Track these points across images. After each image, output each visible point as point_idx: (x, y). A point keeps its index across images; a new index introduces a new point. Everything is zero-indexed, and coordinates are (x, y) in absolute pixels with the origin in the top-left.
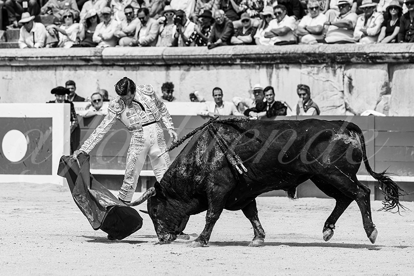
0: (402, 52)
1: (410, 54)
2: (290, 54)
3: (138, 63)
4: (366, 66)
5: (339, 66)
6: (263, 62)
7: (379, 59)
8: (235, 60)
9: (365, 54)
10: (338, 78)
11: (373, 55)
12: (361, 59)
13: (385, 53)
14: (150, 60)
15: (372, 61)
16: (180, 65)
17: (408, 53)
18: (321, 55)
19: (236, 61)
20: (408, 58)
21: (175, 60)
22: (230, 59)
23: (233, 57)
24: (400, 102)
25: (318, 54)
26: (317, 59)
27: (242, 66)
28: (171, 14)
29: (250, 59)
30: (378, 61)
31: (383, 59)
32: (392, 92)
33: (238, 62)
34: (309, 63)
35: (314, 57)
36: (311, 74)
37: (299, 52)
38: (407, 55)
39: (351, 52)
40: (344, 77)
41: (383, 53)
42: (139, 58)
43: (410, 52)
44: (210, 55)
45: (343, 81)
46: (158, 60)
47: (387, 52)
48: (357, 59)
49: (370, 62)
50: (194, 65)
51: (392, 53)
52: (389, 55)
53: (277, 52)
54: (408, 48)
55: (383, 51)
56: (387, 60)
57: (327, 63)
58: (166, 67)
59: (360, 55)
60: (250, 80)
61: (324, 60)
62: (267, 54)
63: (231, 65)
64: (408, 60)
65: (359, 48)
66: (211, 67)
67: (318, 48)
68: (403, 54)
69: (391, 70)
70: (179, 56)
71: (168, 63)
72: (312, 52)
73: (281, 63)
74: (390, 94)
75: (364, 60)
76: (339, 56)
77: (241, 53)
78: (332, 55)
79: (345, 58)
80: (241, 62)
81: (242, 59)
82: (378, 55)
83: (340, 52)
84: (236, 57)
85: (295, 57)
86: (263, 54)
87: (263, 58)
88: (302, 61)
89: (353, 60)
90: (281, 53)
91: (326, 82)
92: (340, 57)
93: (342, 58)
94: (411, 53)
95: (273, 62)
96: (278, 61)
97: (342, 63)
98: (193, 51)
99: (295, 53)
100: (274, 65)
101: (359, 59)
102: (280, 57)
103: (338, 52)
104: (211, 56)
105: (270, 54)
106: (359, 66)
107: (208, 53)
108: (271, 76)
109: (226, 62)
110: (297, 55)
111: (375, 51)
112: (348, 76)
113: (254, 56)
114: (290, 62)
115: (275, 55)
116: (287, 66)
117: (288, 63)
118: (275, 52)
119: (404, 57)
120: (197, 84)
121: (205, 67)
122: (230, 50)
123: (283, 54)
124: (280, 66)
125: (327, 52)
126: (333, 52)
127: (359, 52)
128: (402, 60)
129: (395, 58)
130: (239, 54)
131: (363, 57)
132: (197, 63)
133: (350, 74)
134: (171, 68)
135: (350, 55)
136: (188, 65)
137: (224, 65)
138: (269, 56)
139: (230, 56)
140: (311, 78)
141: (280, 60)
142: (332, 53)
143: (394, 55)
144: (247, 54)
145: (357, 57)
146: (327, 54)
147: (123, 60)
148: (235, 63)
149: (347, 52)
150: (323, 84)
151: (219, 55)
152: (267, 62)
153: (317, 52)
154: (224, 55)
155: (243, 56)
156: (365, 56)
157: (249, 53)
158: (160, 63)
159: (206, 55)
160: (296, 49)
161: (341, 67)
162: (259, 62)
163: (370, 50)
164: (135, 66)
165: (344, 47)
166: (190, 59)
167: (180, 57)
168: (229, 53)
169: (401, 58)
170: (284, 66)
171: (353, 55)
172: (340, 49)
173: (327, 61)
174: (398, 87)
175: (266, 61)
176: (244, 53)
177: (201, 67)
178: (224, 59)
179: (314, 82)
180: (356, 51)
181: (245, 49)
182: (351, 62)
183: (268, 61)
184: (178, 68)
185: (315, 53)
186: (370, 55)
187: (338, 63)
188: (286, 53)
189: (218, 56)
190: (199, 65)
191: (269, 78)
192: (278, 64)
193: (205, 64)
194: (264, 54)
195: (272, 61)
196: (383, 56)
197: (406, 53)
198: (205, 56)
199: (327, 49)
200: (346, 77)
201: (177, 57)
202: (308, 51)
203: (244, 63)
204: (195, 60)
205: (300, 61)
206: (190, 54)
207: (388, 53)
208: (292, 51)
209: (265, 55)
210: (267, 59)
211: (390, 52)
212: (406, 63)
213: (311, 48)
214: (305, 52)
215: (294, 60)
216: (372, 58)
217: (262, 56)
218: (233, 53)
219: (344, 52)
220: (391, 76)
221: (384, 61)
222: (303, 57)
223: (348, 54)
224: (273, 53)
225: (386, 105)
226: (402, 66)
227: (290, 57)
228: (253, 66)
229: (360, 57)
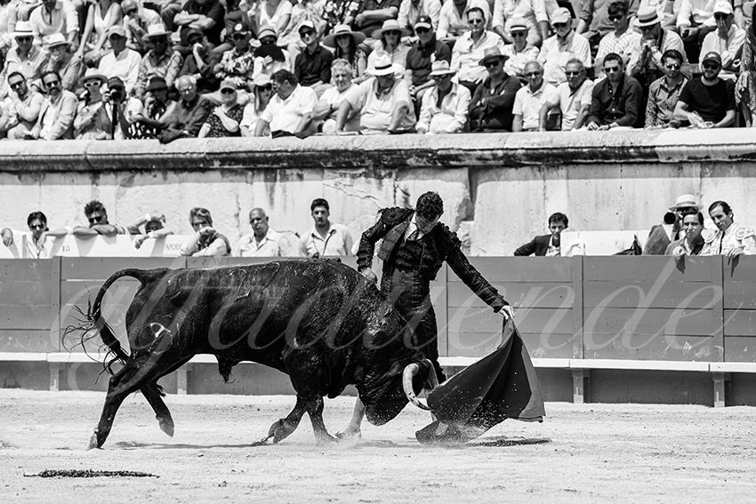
0: (491, 148)
1: (505, 152)
2: (304, 151)
3: (42, 167)
4: (432, 171)
5: (387, 172)
6: (259, 166)
7: (453, 160)
8: (211, 162)
9: (431, 151)
10: (386, 193)
11: (444, 152)
12: (425, 160)
13: (464, 150)
14: (64, 162)
15: (442, 163)
16: (116, 171)
17: (502, 149)
18: (358, 154)
19: (213, 165)
20: (501, 158)
21: (107, 161)
22: (203, 160)
23: (208, 157)
24: (488, 233)
25: (352, 152)
26: (351, 160)
27: (223, 171)
28: (96, 84)
29: (237, 161)
30: (452, 163)
31: (460, 160)
32: (475, 217)
33: (217, 164)
34: (337, 167)
35: (344, 157)
36: (341, 186)
37: (319, 148)
38: (500, 153)
39: (408, 148)
40: (395, 191)
41: (461, 149)
42: (45, 158)
43: (505, 147)
44: (168, 154)
45: (395, 197)
46: (77, 162)
47: (467, 148)
48: (417, 161)
49: (439, 164)
50: (141, 171)
51: (475, 150)
52: (471, 152)
53: (283, 149)
54: (502, 142)
55: (460, 147)
56: (467, 162)
57: (367, 167)
58: (91, 175)
59: (422, 154)
60: (237, 196)
61: (363, 162)
62: (265, 152)
63: (203, 170)
64: (501, 162)
65: (420, 141)
66: (171, 175)
67: (353, 141)
68: (494, 152)
69: (473, 179)
70: (114, 155)
71: (94, 169)
72: (342, 148)
73: (290, 168)
74: (473, 220)
75: (429, 162)
76: (387, 155)
77: (221, 150)
78: (376, 153)
79: (398, 159)
80: (220, 165)
81: (223, 161)
82: (452, 152)
83: (389, 148)
84: (212, 156)
85: (312, 156)
86: (258, 152)
87: (259, 158)
88: (325, 163)
89: (411, 161)
90: (290, 150)
91: (367, 200)
92: (389, 158)
93: (393, 159)
94: (507, 149)
95: (275, 166)
96: (285, 164)
97: (392, 167)
98: (139, 147)
99: (313, 151)
100: (278, 171)
101: (420, 160)
102: (287, 156)
103: (385, 148)
104: (170, 156)
105: (270, 152)
106: (421, 171)
107: (165, 150)
108: (272, 190)
109: (195, 166)
110: (317, 154)
111: (447, 147)
112: (403, 188)
113: (244, 155)
114: (305, 165)
115: (279, 154)
116: (300, 173)
117: (302, 168)
118: (279, 149)
119: (495, 157)
120: (146, 203)
121: (160, 175)
122: (202, 145)
123: (293, 152)
124: (288, 172)
125: (366, 149)
126: (376, 148)
127: (420, 147)
128: (492, 162)
129: (480, 158)
130: (218, 151)
131: (427, 156)
132: (145, 167)
133: (405, 186)
134: (101, 176)
135: (406, 154)
136: (130, 170)
137: (191, 170)
138: (269, 155)
139: (202, 156)
140: (341, 192)
141: (288, 162)
142: (375, 151)
143: (479, 152)
144: (231, 153)
145: (417, 156)
146: (367, 151)
147: (16, 163)
148: (211, 167)
149: (400, 148)
150: (361, 203)
151: (184, 154)
152: (266, 166)
153: (351, 149)
154: (192, 153)
155: (224, 155)
156: (430, 155)
157: (235, 150)
158: (81, 167)
159: (161, 154)
160: (315, 143)
161: (390, 175)
162: (252, 166)
163: (438, 144)
164: (37, 172)
165: (395, 141)
166: (134, 161)
167: (117, 157)
168: (201, 151)
169: (491, 157)
170: (295, 172)
171: (410, 153)
172: (389, 143)
173: (366, 164)
174: (485, 209)
175: (263, 164)
176: (227, 150)
177: (153, 174)
178: (192, 161)
179: (345, 198)
180: (415, 147)
181: (228, 143)
182: (408, 165)
183: (267, 164)
184: (112, 176)
185: (346, 151)
186: (439, 153)
187: (386, 167)
188: (297, 151)
189: (182, 156)
190: (149, 170)
191: (269, 192)
192: (283, 168)
193: (159, 170)
194: (262, 152)
195: (273, 163)
196: (461, 155)
197: (498, 149)
198: (160, 156)
199: (366, 142)
200: (398, 190)
201: (111, 157)
202: (334, 148)
203: (227, 167)
204: (142, 161)
205: (322, 163)
206: (133, 153)
207: (470, 150)
208: (309, 146)
209: (262, 154)
210: (266, 160)
211: (472, 148)
212: (498, 167)
213: (340, 142)
214: (329, 149)
215: (311, 162)
216: (442, 158)
217: (257, 155)
218: (208, 151)
219: (395, 148)
220: (473, 189)
221: (463, 163)
222: (327, 157)
223: (403, 152)
224: (276, 149)
225: (467, 238)
226: (492, 172)
227: (305, 157)
228: (242, 172)
229: (422, 157)
